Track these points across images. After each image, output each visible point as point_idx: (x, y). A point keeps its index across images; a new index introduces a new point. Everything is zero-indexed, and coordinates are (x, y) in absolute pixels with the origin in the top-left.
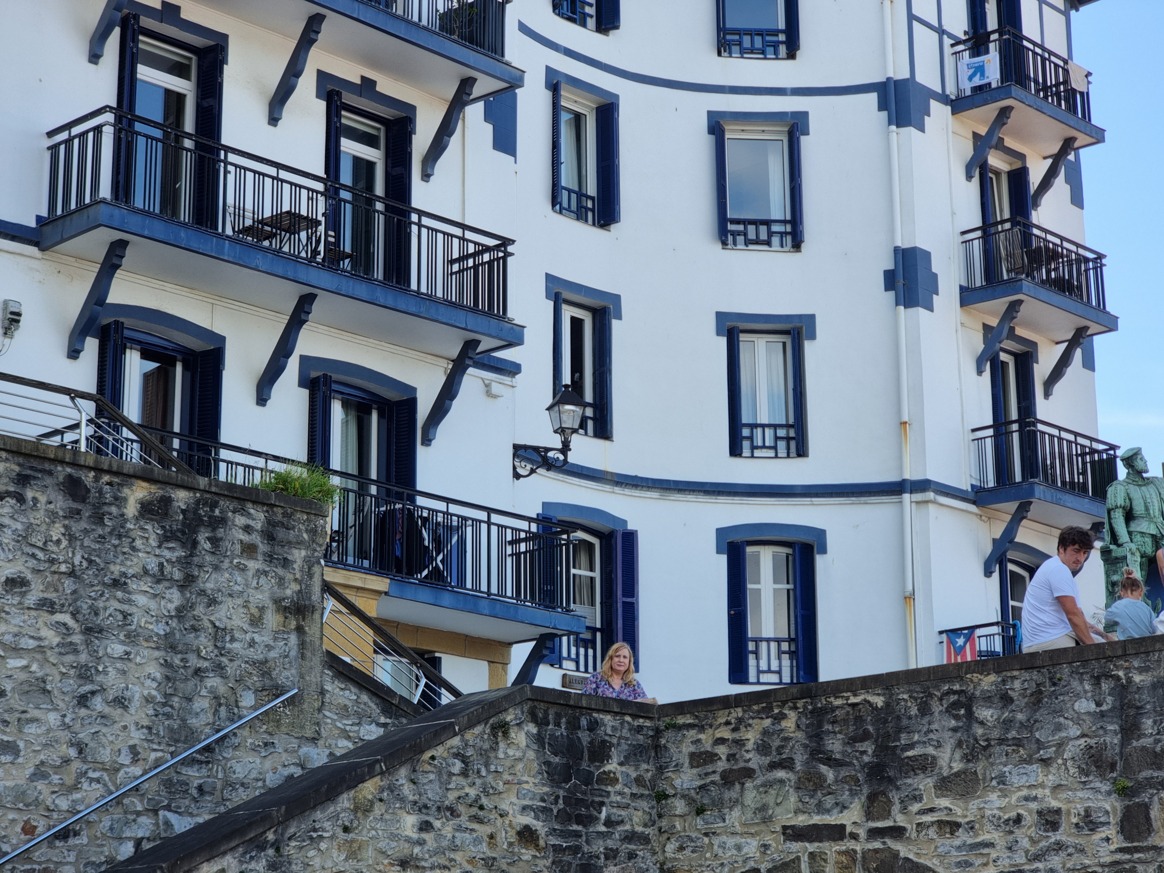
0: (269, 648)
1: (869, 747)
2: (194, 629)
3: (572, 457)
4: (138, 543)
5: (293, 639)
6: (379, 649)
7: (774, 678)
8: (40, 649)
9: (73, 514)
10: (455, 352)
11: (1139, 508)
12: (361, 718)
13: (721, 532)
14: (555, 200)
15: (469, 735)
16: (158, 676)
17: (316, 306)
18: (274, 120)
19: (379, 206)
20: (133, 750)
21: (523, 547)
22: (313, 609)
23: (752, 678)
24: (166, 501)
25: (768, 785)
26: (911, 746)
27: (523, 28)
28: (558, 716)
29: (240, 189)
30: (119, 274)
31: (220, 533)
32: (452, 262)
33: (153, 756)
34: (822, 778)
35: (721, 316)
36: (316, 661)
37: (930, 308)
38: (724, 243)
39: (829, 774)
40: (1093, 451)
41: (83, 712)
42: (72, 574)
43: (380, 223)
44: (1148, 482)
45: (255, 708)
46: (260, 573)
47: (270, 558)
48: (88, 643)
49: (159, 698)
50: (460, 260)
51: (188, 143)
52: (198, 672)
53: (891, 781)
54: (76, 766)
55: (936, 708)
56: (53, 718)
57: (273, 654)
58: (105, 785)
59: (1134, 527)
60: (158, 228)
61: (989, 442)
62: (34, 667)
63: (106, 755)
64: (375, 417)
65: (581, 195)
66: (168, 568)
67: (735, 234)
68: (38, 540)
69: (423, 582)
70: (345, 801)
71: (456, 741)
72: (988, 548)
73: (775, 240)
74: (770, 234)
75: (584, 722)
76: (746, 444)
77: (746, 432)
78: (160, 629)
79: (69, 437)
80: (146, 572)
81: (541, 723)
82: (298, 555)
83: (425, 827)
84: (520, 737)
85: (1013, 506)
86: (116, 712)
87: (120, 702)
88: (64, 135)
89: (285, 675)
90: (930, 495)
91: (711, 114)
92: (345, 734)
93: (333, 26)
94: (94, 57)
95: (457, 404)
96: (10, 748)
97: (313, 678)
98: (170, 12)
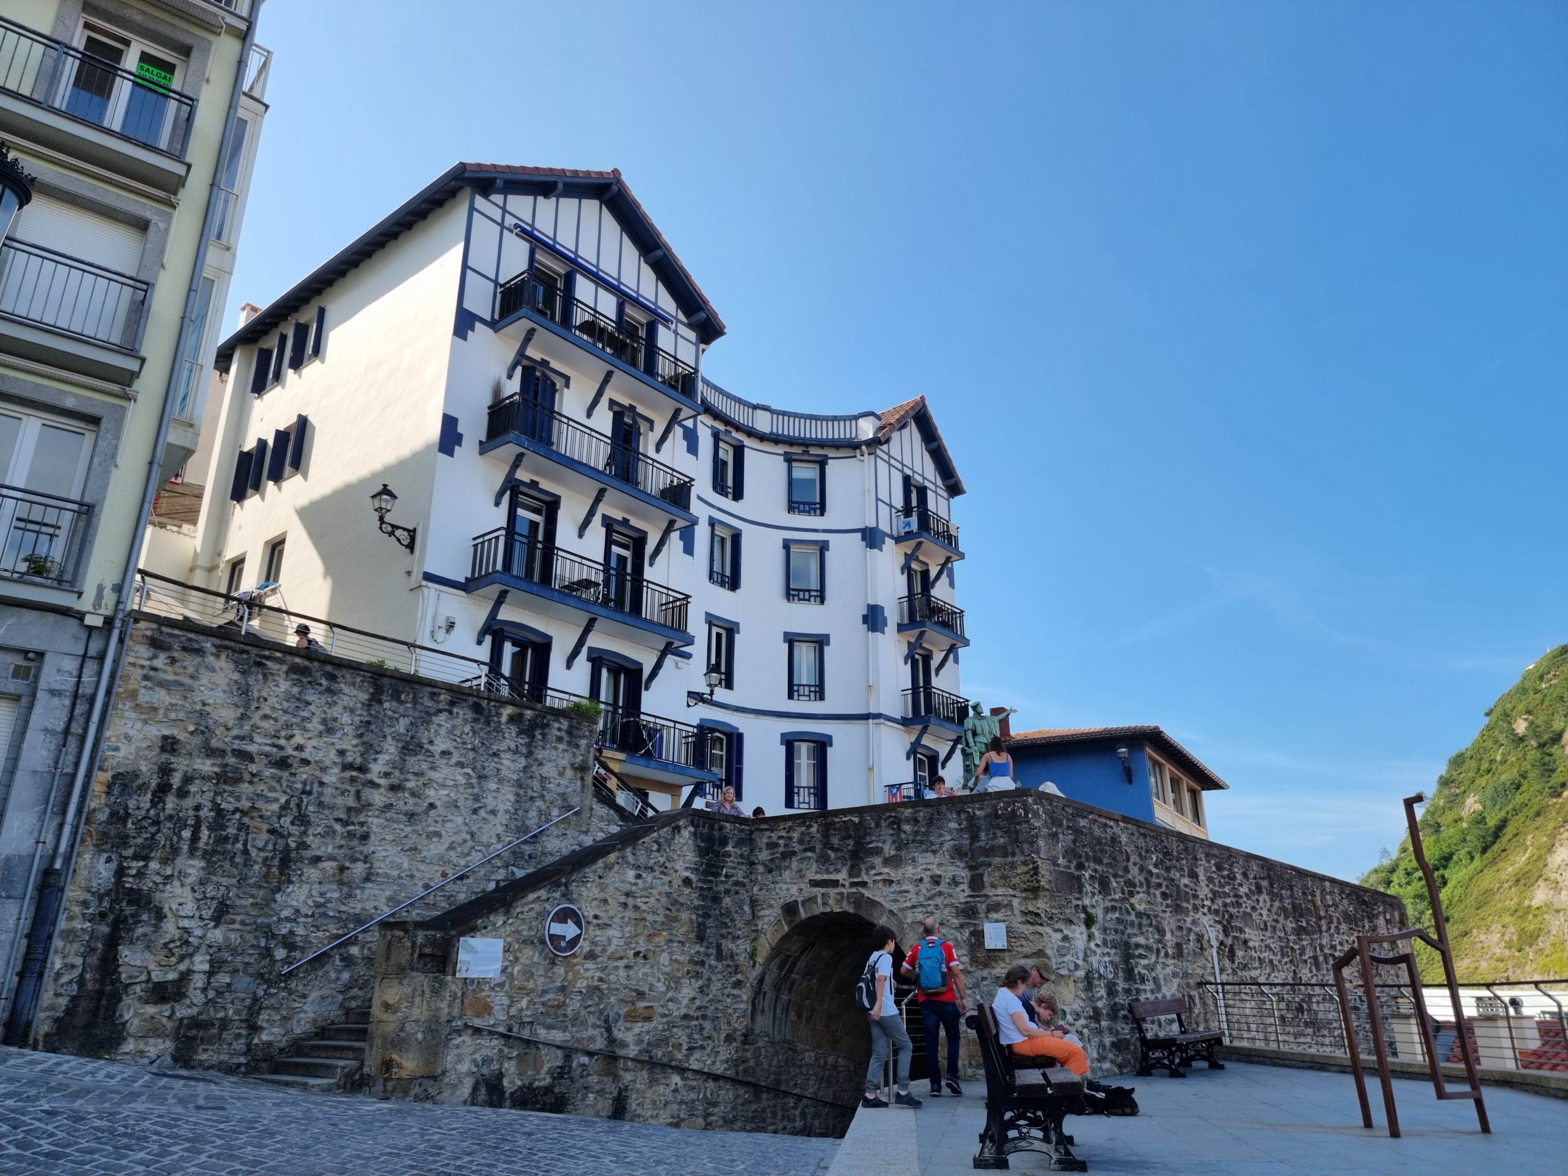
0: (567, 787)
1: (851, 842)
2: (531, 777)
3: (715, 698)
4: (506, 735)
5: (579, 783)
6: (619, 788)
7: (806, 806)
8: (456, 786)
9: (475, 720)
10: (662, 647)
11: (979, 730)
12: (610, 822)
13: (783, 735)
14: (711, 577)
15: (661, 832)
16: (513, 800)
17: (597, 624)
18: (581, 536)
19: (629, 578)
20: (498, 836)
21: (690, 740)
22: (589, 769)
23: (796, 805)
24: (521, 715)
25: (803, 859)
26: (871, 842)
27: (699, 498)
28: (704, 823)
29: (563, 567)
30: (503, 605)
31: (546, 731)
32: (662, 605)
33: (508, 839)
34: (828, 856)
35: (786, 634)
36: (589, 794)
37: (883, 633)
38: (789, 600)
39: (832, 855)
40: (958, 702)
41: (475, 817)
42: (473, 749)
43: (628, 585)
44: (983, 718)
45: (558, 816)
46: (564, 751)
47: (569, 743)
48: (479, 783)
49: (512, 811)
50: (666, 604)
51: (539, 546)
52: (532, 798)
53: (861, 859)
54: (470, 844)
55: (883, 824)
56: (460, 820)
57: (569, 790)
58: (484, 853)
59: (977, 739)
60: (523, 585)
61: (910, 697)
62: (452, 795)
63: (484, 839)
64: (622, 677)
65: (723, 575)
66: (520, 747)
67: (794, 596)
68: (457, 732)
69: (642, 755)
70: (600, 863)
71: (655, 835)
72: (908, 747)
73: (812, 599)
74: (810, 596)
75: (716, 826)
76: (796, 694)
77: (796, 688)
78: (515, 777)
79: (475, 682)
80: (509, 749)
81: (696, 826)
82: (583, 742)
83: (639, 876)
84: (686, 833)
85: (920, 727)
86: (491, 817)
87: (493, 812)
88: (481, 540)
89: (574, 801)
90: (882, 721)
91: (784, 540)
92: (602, 830)
93: (610, 494)
94: (497, 504)
95: (662, 672)
96: (438, 834)
97: (587, 802)
98: (534, 484)
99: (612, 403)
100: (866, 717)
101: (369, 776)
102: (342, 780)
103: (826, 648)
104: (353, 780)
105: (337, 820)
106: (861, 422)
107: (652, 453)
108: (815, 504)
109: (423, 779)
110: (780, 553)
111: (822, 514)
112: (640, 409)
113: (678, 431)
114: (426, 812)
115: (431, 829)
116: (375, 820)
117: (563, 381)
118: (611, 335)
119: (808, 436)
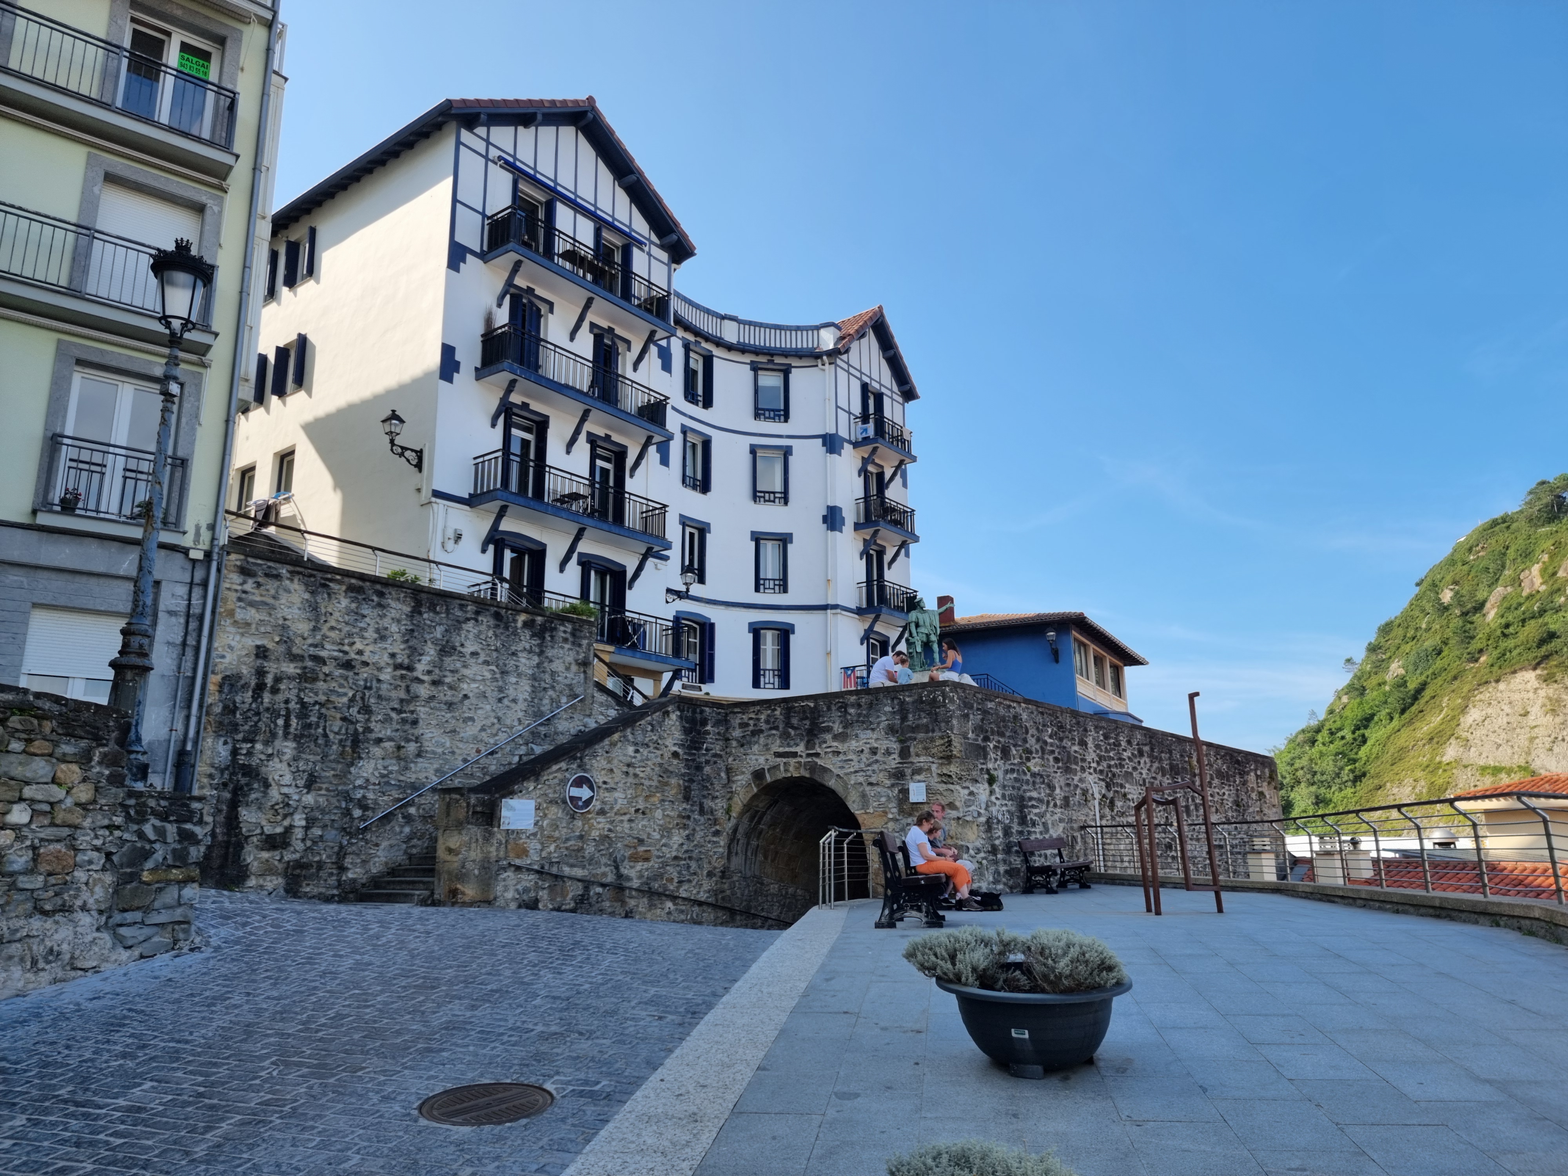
0: (573, 679)
1: (807, 722)
2: (544, 672)
3: (690, 592)
4: (522, 638)
5: (582, 675)
6: (610, 675)
7: (771, 690)
8: (484, 680)
9: (497, 627)
10: (643, 551)
12: (608, 707)
13: (750, 625)
14: (684, 483)
15: (654, 716)
16: (529, 690)
17: (586, 533)
18: (568, 452)
19: (611, 490)
20: (519, 719)
21: (669, 632)
22: (589, 663)
23: (762, 686)
24: (531, 621)
25: (769, 736)
26: (824, 722)
27: (674, 410)
28: (686, 708)
30: (505, 519)
31: (554, 634)
32: (642, 514)
33: (527, 722)
34: (789, 734)
35: (751, 533)
36: (591, 684)
37: (841, 531)
38: (754, 501)
39: (792, 732)
40: (907, 594)
41: (500, 705)
42: (496, 650)
43: (612, 497)
45: (567, 703)
46: (569, 649)
47: (573, 643)
48: (502, 678)
49: (530, 700)
50: (646, 513)
51: (532, 464)
52: (545, 689)
53: (815, 735)
54: (497, 726)
55: (834, 707)
56: (488, 707)
57: (574, 681)
58: (508, 733)
60: (520, 500)
61: (864, 589)
62: (481, 687)
63: (508, 722)
64: (608, 577)
65: (695, 480)
66: (533, 647)
67: (759, 498)
68: (483, 636)
69: (628, 647)
70: (606, 742)
71: (649, 718)
72: (862, 633)
73: (777, 501)
74: (778, 498)
75: (696, 710)
76: (762, 587)
77: (762, 582)
78: (530, 672)
80: (525, 649)
81: (682, 711)
82: (584, 641)
83: (637, 751)
84: (674, 717)
85: (873, 616)
86: (513, 705)
87: (514, 701)
88: (481, 460)
89: (579, 690)
90: (839, 611)
91: (751, 445)
92: (603, 714)
93: (593, 413)
94: (493, 425)
95: (643, 573)
96: (472, 719)
97: (589, 691)
98: (526, 406)
99: (593, 327)
100: (824, 608)
101: (415, 674)
102: (395, 678)
103: (789, 546)
104: (403, 677)
105: (393, 709)
106: (823, 332)
107: (629, 373)
108: (779, 410)
109: (457, 676)
110: (747, 458)
111: (786, 421)
112: (619, 331)
113: (653, 349)
114: (462, 702)
115: (466, 715)
116: (422, 709)
117: (548, 307)
118: (590, 263)
119: (773, 345)
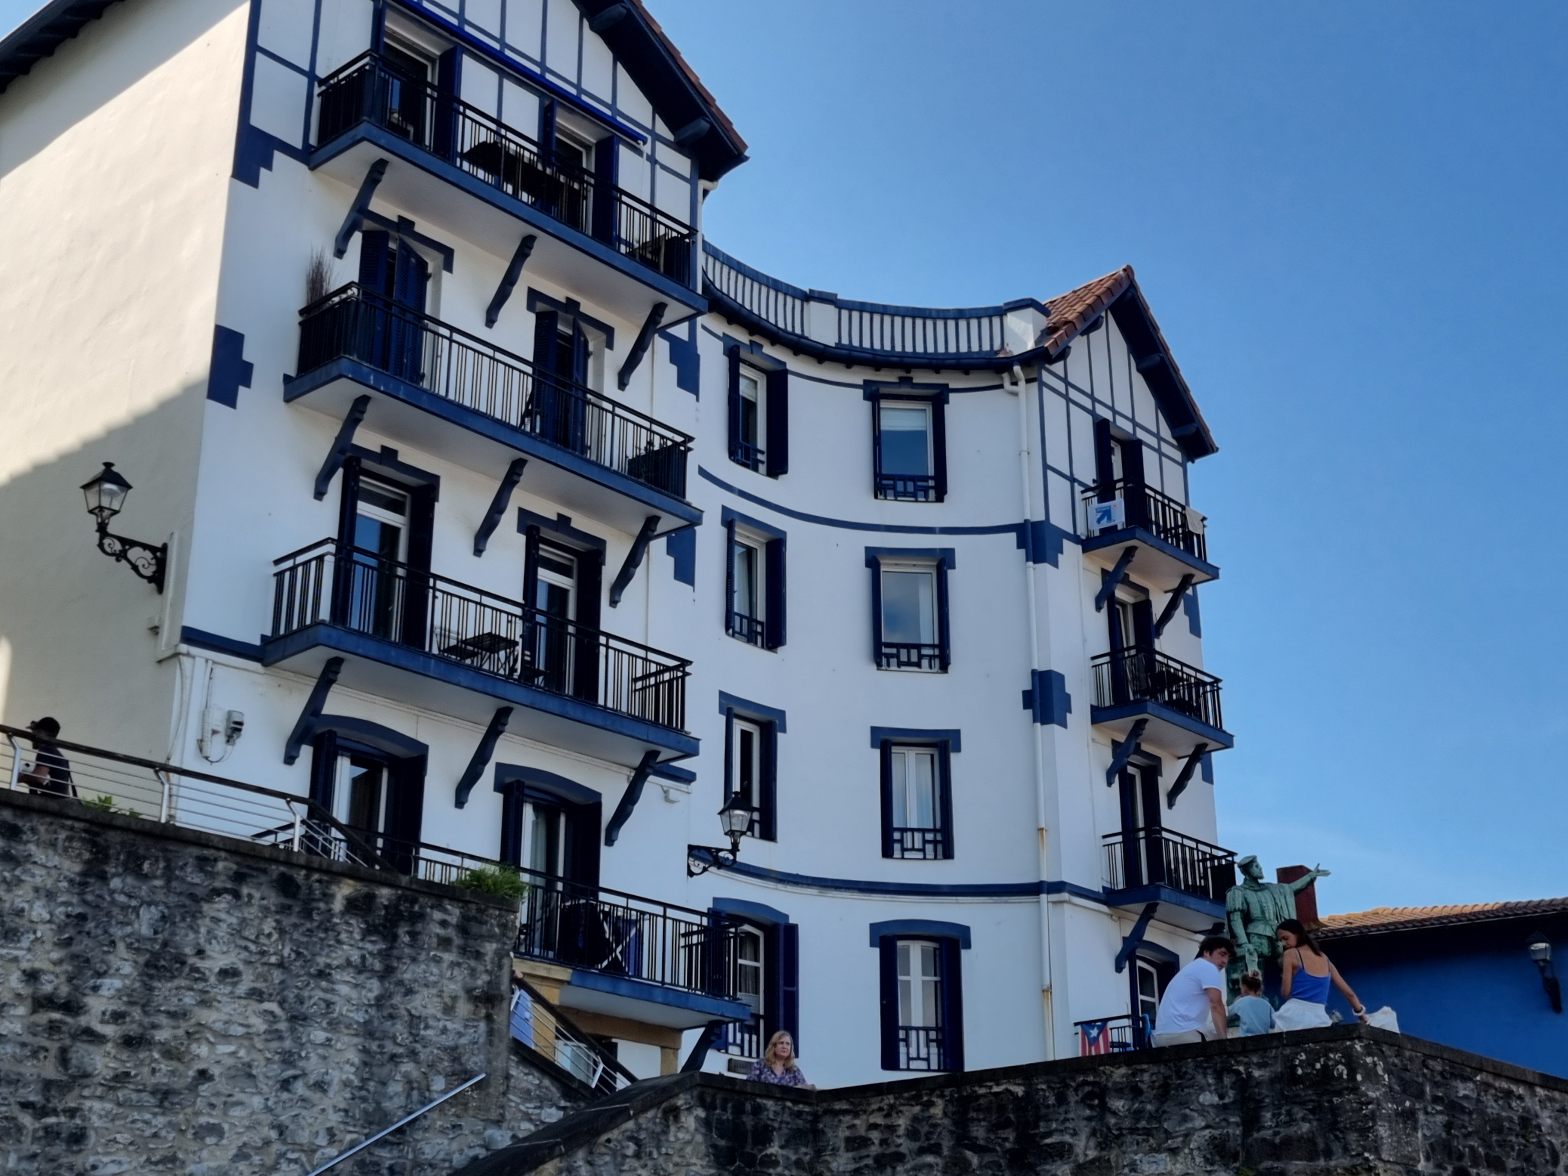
0: (460, 1035)
2: (391, 1017)
3: (741, 857)
4: (343, 936)
5: (482, 1026)
6: (560, 1035)
7: (923, 1065)
8: (248, 1036)
9: (284, 909)
10: (637, 761)
11: (1256, 912)
12: (543, 1101)
13: (874, 928)
14: (728, 624)
15: (642, 1120)
16: (356, 1061)
17: (512, 720)
18: (478, 551)
19: (571, 629)
20: (330, 1132)
21: (695, 939)
22: (501, 998)
23: (903, 1064)
24: (370, 898)
25: (917, 1168)
26: (1049, 1134)
27: (703, 472)
28: (725, 1101)
29: (447, 612)
30: (334, 688)
31: (419, 927)
32: (636, 680)
33: (349, 1137)
35: (875, 731)
36: (503, 1047)
37: (1064, 724)
38: (879, 665)
40: (1213, 857)
41: (285, 1096)
42: (280, 965)
43: (571, 644)
44: (1263, 887)
45: (444, 1092)
46: (453, 965)
47: (463, 950)
48: (293, 1030)
49: (356, 1083)
50: (643, 678)
51: (400, 572)
52: (393, 1057)
54: (276, 1147)
55: (1073, 1098)
56: (257, 1102)
57: (463, 1041)
58: (302, 1165)
59: (1252, 929)
60: (372, 647)
61: (1118, 847)
62: (242, 1053)
63: (304, 1137)
64: (562, 820)
65: (752, 620)
66: (369, 960)
67: (889, 656)
68: (250, 933)
69: (603, 971)
71: (630, 1125)
72: (1119, 946)
73: (925, 662)
74: (921, 657)
75: (748, 1107)
76: (897, 846)
77: (897, 836)
78: (360, 1017)
79: (282, 836)
80: (349, 963)
81: (709, 1107)
82: (490, 948)
84: (690, 1121)
85: (1140, 907)
86: (316, 1096)
87: (321, 1086)
88: (288, 562)
89: (474, 1061)
90: (1065, 896)
91: (868, 549)
92: (528, 1117)
93: (533, 469)
94: (319, 495)
95: (638, 809)
96: (215, 1130)
97: (499, 1064)
98: (388, 455)
99: (534, 296)
100: (1034, 889)
101: (83, 1021)
102: (32, 1029)
103: (954, 758)
104: (53, 1028)
105: (25, 1105)
106: (1011, 319)
107: (610, 389)
108: (925, 479)
109: (184, 1025)
110: (863, 574)
111: (938, 502)
112: (588, 307)
113: (660, 347)
114: (193, 1088)
115: (203, 1120)
116: (97, 1105)
117: (440, 257)
118: (529, 167)
119: (909, 349)
